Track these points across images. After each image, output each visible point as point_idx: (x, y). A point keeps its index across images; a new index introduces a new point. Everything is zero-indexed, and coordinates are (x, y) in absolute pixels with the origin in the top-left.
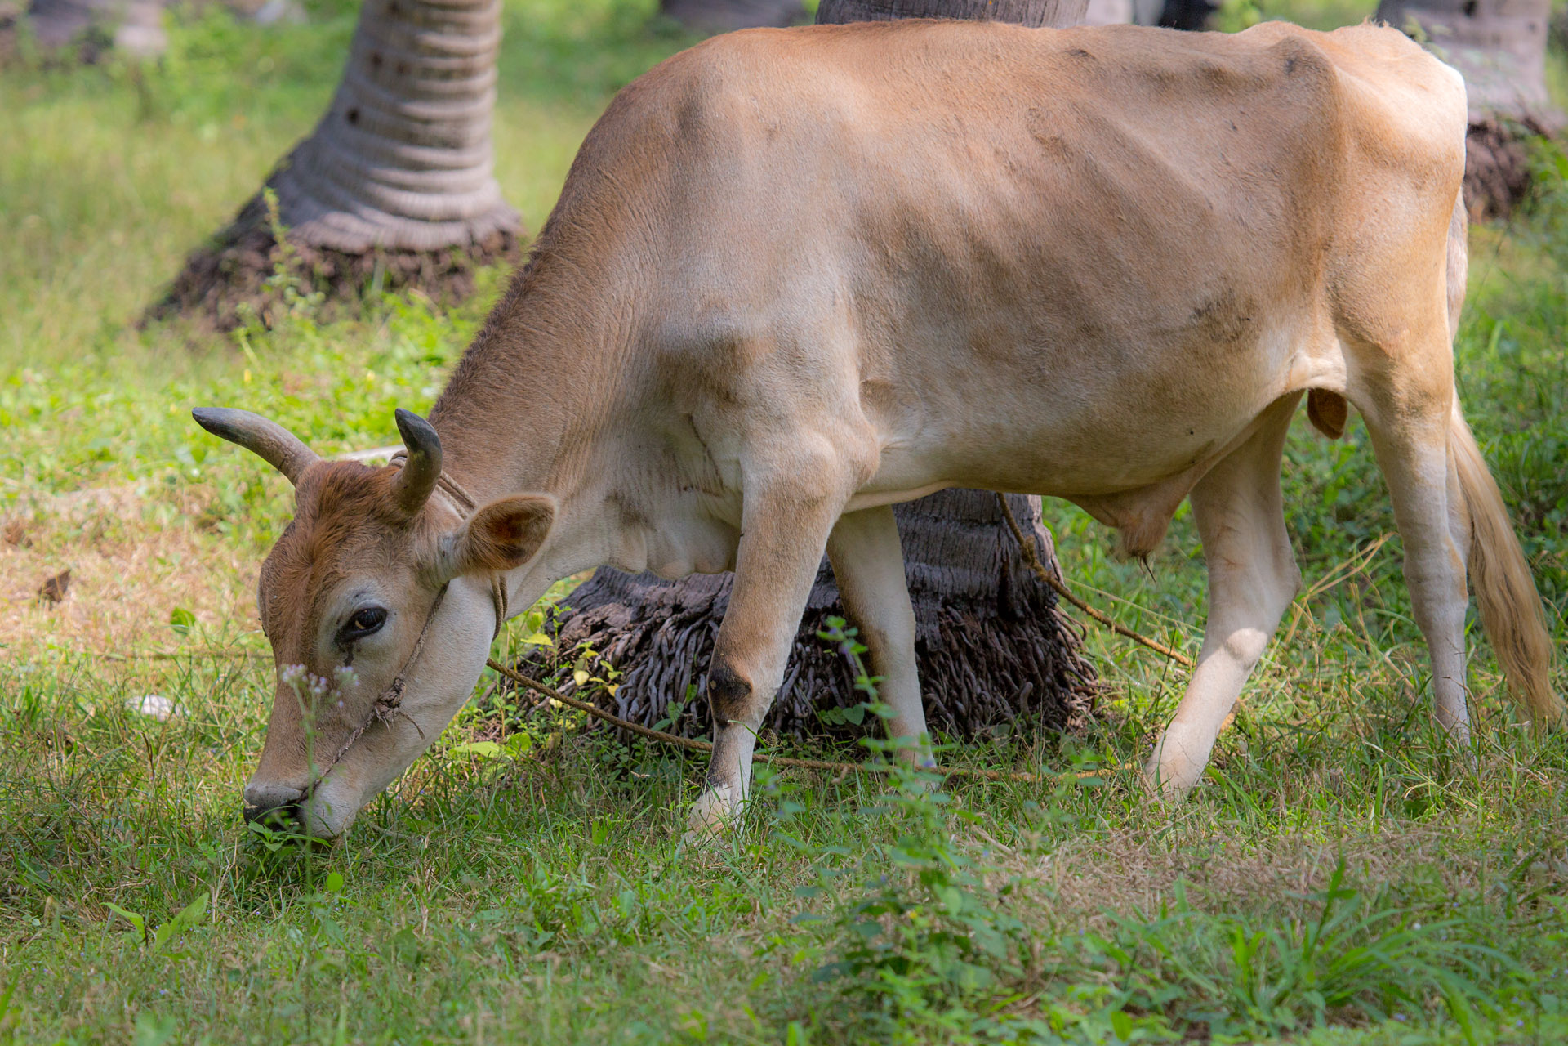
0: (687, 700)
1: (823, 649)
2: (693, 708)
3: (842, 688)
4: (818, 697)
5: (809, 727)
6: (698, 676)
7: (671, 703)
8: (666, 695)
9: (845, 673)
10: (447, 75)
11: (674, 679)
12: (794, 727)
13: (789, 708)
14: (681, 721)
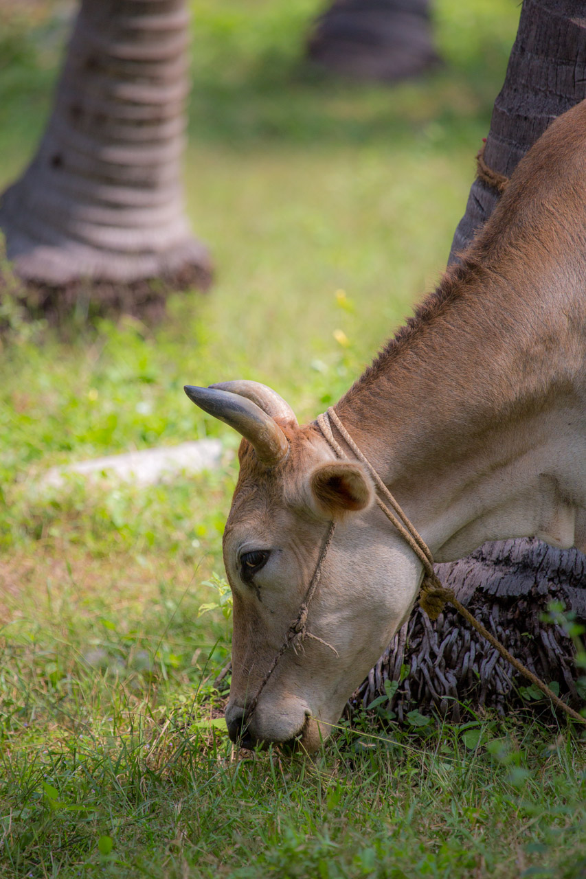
0: (401, 678)
1: (521, 633)
2: (407, 685)
3: (539, 667)
4: (518, 675)
5: (509, 701)
6: (410, 657)
7: (387, 681)
8: (382, 674)
9: (541, 654)
10: (140, 123)
11: (389, 661)
12: (497, 702)
13: (492, 685)
14: (398, 697)
